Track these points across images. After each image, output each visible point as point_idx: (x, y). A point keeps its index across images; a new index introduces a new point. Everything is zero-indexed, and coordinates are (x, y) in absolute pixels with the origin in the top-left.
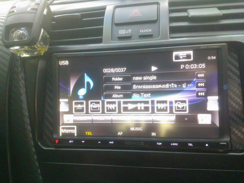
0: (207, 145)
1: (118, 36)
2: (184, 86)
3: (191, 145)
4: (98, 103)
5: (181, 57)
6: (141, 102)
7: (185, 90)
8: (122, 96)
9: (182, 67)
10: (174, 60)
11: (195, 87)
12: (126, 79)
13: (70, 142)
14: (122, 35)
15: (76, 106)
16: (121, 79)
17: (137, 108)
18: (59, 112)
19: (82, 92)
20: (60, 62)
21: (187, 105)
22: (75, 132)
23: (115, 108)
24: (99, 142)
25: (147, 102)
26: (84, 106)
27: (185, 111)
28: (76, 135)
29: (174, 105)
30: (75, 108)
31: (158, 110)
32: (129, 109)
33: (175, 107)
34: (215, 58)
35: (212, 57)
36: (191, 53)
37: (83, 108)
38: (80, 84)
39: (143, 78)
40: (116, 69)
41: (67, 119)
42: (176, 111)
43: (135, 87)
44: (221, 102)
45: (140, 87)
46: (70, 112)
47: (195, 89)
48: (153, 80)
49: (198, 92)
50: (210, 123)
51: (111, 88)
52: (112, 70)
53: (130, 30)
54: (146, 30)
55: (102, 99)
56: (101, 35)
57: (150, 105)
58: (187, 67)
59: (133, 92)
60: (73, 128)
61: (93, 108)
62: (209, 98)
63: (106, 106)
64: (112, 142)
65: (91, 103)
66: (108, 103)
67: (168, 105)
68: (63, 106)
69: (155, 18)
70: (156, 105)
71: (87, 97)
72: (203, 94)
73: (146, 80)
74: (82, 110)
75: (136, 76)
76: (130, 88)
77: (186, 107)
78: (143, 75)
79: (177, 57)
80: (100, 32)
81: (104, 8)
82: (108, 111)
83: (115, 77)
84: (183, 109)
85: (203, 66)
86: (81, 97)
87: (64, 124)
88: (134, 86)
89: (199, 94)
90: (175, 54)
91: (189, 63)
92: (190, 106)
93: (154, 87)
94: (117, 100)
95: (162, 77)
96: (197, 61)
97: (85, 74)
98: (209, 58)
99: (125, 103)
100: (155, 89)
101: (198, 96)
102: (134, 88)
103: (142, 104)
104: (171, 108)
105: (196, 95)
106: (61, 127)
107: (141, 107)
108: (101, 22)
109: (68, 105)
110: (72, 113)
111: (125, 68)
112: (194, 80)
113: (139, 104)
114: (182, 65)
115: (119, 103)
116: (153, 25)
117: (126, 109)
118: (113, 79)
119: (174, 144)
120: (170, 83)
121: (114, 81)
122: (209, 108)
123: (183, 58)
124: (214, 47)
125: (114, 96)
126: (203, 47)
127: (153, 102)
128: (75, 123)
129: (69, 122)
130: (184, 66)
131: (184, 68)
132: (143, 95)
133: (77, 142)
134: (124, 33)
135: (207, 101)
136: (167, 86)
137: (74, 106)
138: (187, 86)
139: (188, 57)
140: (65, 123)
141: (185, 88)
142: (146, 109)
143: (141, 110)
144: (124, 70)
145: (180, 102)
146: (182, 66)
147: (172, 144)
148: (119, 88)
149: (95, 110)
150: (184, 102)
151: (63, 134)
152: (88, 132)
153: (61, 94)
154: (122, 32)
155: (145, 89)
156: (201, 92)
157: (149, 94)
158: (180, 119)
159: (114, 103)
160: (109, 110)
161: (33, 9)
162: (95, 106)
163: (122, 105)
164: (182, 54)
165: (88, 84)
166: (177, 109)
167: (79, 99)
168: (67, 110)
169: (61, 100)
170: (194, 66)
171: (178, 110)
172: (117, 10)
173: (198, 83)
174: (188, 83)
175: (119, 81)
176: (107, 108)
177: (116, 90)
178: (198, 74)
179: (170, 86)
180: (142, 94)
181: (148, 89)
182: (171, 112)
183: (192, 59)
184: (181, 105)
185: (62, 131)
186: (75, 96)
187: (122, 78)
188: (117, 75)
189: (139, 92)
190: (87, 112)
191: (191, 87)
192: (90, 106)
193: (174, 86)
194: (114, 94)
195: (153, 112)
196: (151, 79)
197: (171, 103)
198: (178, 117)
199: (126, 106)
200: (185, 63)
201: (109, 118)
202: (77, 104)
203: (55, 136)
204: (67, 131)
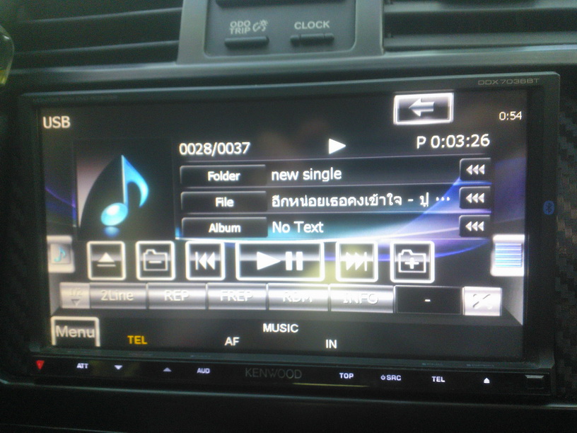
0: (487, 381)
1: (228, 40)
2: (424, 200)
3: (439, 379)
4: (166, 249)
5: (418, 113)
6: (294, 248)
7: (426, 212)
8: (237, 228)
9: (419, 144)
10: (396, 121)
11: (458, 204)
13: (80, 366)
14: (238, 35)
15: (96, 258)
16: (235, 177)
17: (282, 264)
18: (46, 274)
19: (114, 215)
20: (44, 119)
21: (430, 259)
22: (95, 334)
23: (218, 264)
24: (167, 370)
25: (312, 249)
26: (122, 258)
27: (426, 276)
28: (98, 344)
29: (394, 259)
30: (95, 264)
31: (346, 273)
32: (260, 267)
33: (396, 264)
34: (520, 116)
35: (512, 114)
36: (449, 97)
37: (118, 264)
39: (301, 176)
40: (218, 145)
41: (74, 295)
42: (398, 276)
43: (277, 201)
44: (533, 254)
45: (292, 202)
46: (79, 276)
47: (456, 210)
48: (333, 181)
49: (465, 222)
50: (497, 314)
51: (206, 205)
52: (208, 149)
53: (264, 23)
54: (314, 24)
55: (177, 238)
57: (320, 258)
58: (436, 142)
59: (271, 218)
60: (90, 325)
61: (149, 265)
62: (497, 238)
63: (188, 258)
64: (207, 371)
65: (144, 248)
66: (195, 248)
67: (375, 258)
70: (339, 258)
71: (128, 231)
72: (482, 226)
73: (309, 182)
74: (114, 271)
75: (280, 167)
76: (260, 204)
77: (428, 264)
78: (301, 167)
79: (406, 112)
82: (194, 273)
83: (217, 171)
84: (419, 272)
85: (483, 139)
87: (61, 311)
88: (276, 198)
89: (469, 226)
90: (398, 100)
91: (443, 131)
92: (440, 263)
93: (334, 202)
94: (222, 242)
96: (465, 124)
97: (123, 160)
98: (502, 116)
99: (246, 249)
100: (339, 208)
101: (464, 232)
102: (274, 205)
103: (299, 254)
104: (384, 267)
105: (457, 228)
106: (53, 319)
107: (294, 264)
109: (72, 254)
110: (85, 279)
111: (248, 144)
112: (456, 183)
113: (289, 254)
114: (419, 138)
115: (230, 250)
116: (333, 9)
117: (249, 269)
118: (211, 175)
119: (390, 378)
120: (382, 191)
121: (213, 183)
122: (497, 270)
123: (424, 115)
124: (518, 82)
125: (212, 228)
126: (485, 83)
127: (330, 248)
128: (96, 309)
129: (77, 306)
130: (425, 139)
131: (426, 147)
132: (302, 226)
133: (101, 367)
134: (247, 30)
135: (491, 246)
136: (374, 200)
137: (90, 258)
138: (432, 201)
139: (440, 110)
140: (65, 306)
141: (426, 208)
143: (295, 273)
144: (243, 147)
145: (410, 251)
146: (420, 141)
147: (383, 378)
148: (230, 203)
149: (157, 270)
150: (423, 249)
151: (59, 339)
152: (134, 334)
153: (50, 220)
154: (241, 27)
155: (308, 208)
156: (474, 220)
157: (320, 225)
158: (406, 296)
159: (215, 249)
160: (200, 271)
162: (156, 258)
163: (239, 258)
164: (421, 101)
165: (133, 188)
166: (400, 271)
167: (106, 237)
168: (69, 268)
169: (50, 238)
170: (456, 141)
171: (405, 272)
173: (465, 194)
174: (436, 191)
175: (230, 183)
176: (193, 264)
177: (221, 209)
178: (466, 165)
179: (381, 201)
180: (299, 223)
181: (317, 208)
182: (384, 279)
183: (450, 119)
184: (412, 262)
185: (56, 332)
187: (238, 175)
188: (221, 162)
189: (288, 217)
190: (131, 277)
191: (445, 204)
192: (140, 258)
193: (394, 200)
194: (215, 222)
195: (330, 278)
196: (326, 179)
197: (384, 251)
198: (403, 293)
199: (249, 258)
200: (428, 131)
201: (199, 294)
202: (98, 250)
203: (35, 349)
204: (74, 333)
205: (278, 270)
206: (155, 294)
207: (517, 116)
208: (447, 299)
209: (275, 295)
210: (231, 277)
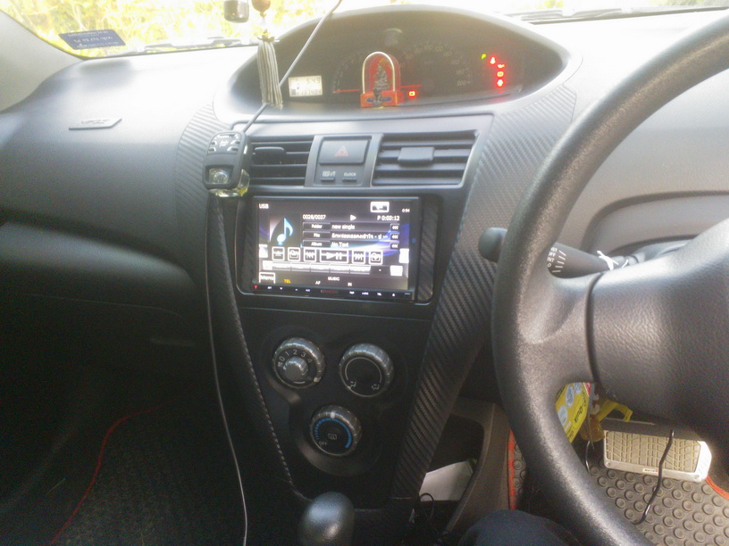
0: (394, 295)
1: (322, 178)
2: (380, 237)
3: (379, 294)
4: (297, 250)
5: (378, 208)
6: (339, 252)
7: (380, 241)
8: (321, 244)
9: (378, 219)
10: (372, 211)
12: (326, 227)
13: (269, 288)
14: (325, 177)
15: (275, 253)
16: (320, 227)
17: (335, 257)
18: (258, 258)
19: (281, 238)
20: (260, 205)
21: (381, 257)
23: (314, 256)
24: (297, 290)
25: (345, 252)
26: (283, 253)
27: (380, 262)
28: (274, 282)
29: (370, 256)
30: (274, 255)
31: (355, 261)
32: (327, 258)
33: (371, 258)
35: (406, 210)
36: (387, 204)
37: (282, 255)
38: (279, 230)
39: (341, 227)
40: (315, 216)
41: (266, 265)
42: (372, 262)
43: (334, 236)
44: (411, 255)
45: (338, 236)
46: (269, 259)
47: (389, 240)
48: (352, 229)
49: (392, 244)
50: (401, 275)
51: (311, 236)
52: (312, 217)
53: (334, 173)
54: (350, 174)
55: (301, 247)
56: (304, 175)
57: (347, 255)
58: (384, 218)
59: (332, 241)
60: (272, 276)
61: (292, 256)
62: (401, 250)
63: (305, 254)
64: (309, 290)
65: (290, 250)
66: (307, 251)
67: (364, 256)
68: (262, 251)
69: (361, 161)
70: (353, 255)
71: (286, 244)
72: (397, 246)
73: (344, 229)
74: (281, 257)
75: (335, 224)
76: (328, 236)
78: (342, 224)
79: (374, 208)
80: (302, 172)
81: (311, 138)
82: (306, 259)
83: (315, 224)
84: (378, 261)
85: (397, 218)
86: (280, 243)
87: (263, 271)
88: (333, 234)
89: (393, 246)
90: (372, 204)
91: (386, 214)
92: (384, 258)
93: (352, 236)
94: (315, 249)
95: (361, 228)
96: (392, 213)
97: (285, 219)
98: (403, 210)
99: (323, 252)
100: (353, 239)
101: (391, 248)
103: (340, 254)
104: (367, 259)
106: (260, 273)
107: (339, 257)
108: (304, 159)
109: (267, 251)
110: (271, 260)
111: (325, 216)
112: (389, 232)
113: (337, 254)
115: (318, 252)
116: (359, 168)
117: (324, 258)
118: (313, 226)
119: (365, 294)
120: (367, 233)
121: (313, 228)
122: (401, 261)
123: (380, 209)
125: (313, 244)
127: (350, 252)
128: (274, 270)
129: (268, 269)
131: (381, 220)
132: (342, 244)
133: (276, 288)
134: (328, 175)
135: (399, 253)
136: (364, 236)
137: (273, 252)
138: (382, 237)
139: (385, 208)
140: (264, 269)
142: (344, 259)
143: (339, 260)
144: (323, 217)
145: (375, 254)
146: (379, 217)
147: (363, 294)
148: (318, 236)
149: (294, 258)
150: (379, 253)
151: (262, 280)
152: (287, 279)
153: (260, 239)
154: (326, 174)
155: (343, 238)
156: (394, 244)
157: (347, 244)
158: (374, 269)
159: (313, 251)
160: (308, 259)
161: (234, 149)
162: (295, 253)
163: (321, 254)
164: (379, 204)
165: (288, 230)
166: (372, 260)
167: (278, 246)
168: (266, 256)
169: (260, 245)
170: (389, 218)
172: (326, 143)
173: (392, 235)
174: (384, 234)
175: (319, 229)
176: (306, 256)
177: (316, 237)
178: (392, 226)
179: (367, 237)
181: (346, 238)
182: (367, 263)
183: (388, 211)
184: (376, 256)
185: (261, 277)
186: (274, 242)
188: (316, 222)
189: (337, 241)
190: (286, 260)
191: (386, 239)
192: (289, 253)
193: (371, 236)
194: (313, 242)
195: (350, 262)
196: (350, 229)
197: (367, 254)
198: (373, 268)
199: (324, 255)
200: (381, 214)
201: (307, 267)
202: (276, 250)
203: (254, 282)
204: (266, 278)
205: (334, 259)
206: (294, 266)
207: (408, 210)
208: (386, 270)
209: (333, 268)
210: (318, 261)
